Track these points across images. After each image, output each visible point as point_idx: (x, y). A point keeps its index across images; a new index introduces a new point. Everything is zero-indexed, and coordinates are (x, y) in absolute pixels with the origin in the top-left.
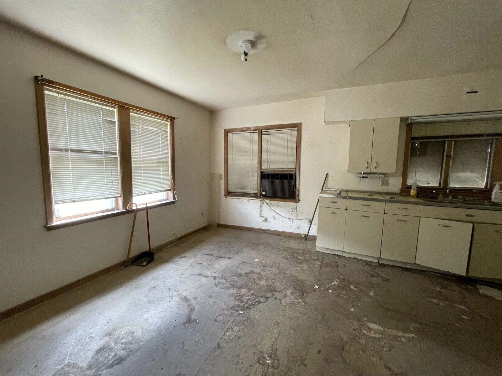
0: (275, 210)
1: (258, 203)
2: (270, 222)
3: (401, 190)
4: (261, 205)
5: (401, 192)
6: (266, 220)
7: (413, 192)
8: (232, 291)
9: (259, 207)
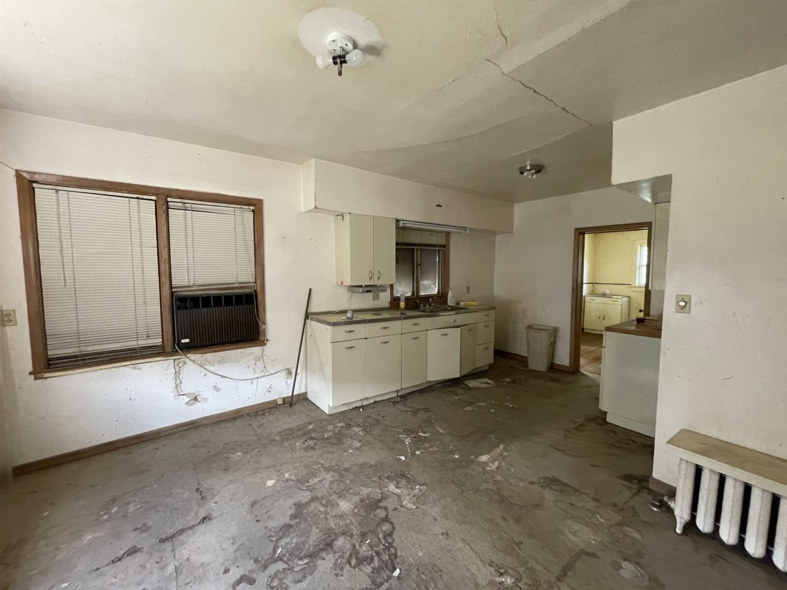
0: (216, 372)
1: (168, 366)
2: (205, 400)
3: (391, 303)
4: (177, 369)
5: (391, 306)
6: (196, 399)
7: (402, 304)
8: (326, 563)
9: (173, 376)
